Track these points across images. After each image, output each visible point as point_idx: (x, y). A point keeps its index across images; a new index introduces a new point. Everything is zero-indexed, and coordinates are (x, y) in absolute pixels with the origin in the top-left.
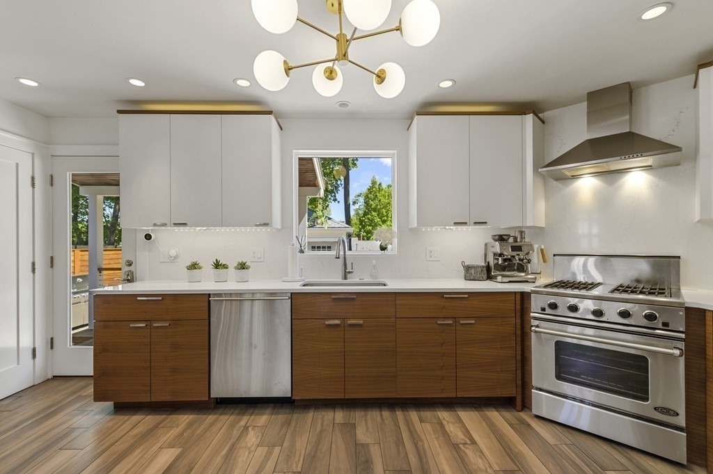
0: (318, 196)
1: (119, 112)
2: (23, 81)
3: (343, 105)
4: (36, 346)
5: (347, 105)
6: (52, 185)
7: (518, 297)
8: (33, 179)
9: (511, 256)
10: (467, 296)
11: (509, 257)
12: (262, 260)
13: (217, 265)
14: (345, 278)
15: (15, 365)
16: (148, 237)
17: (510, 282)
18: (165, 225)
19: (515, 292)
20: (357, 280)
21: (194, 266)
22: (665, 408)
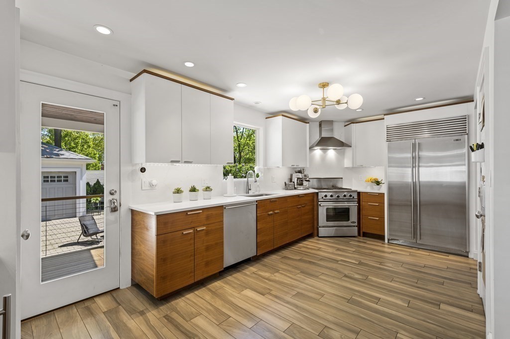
18: (178, 162)
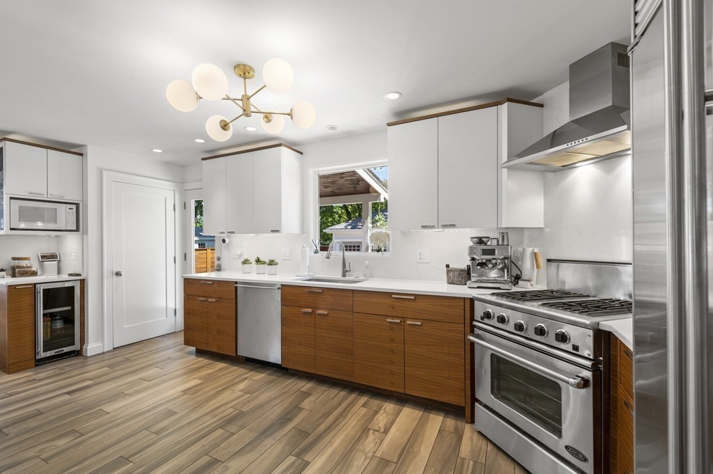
0: (378, 201)
1: (203, 159)
2: (154, 150)
3: (332, 128)
4: (177, 307)
5: (336, 129)
6: (185, 208)
7: (468, 303)
8: (174, 205)
9: (487, 260)
10: (413, 298)
11: (484, 261)
12: (289, 258)
13: (258, 261)
14: (344, 275)
15: (165, 318)
16: (224, 241)
17: (478, 287)
19: (464, 298)
20: (352, 278)
21: (246, 262)
22: (575, 450)
